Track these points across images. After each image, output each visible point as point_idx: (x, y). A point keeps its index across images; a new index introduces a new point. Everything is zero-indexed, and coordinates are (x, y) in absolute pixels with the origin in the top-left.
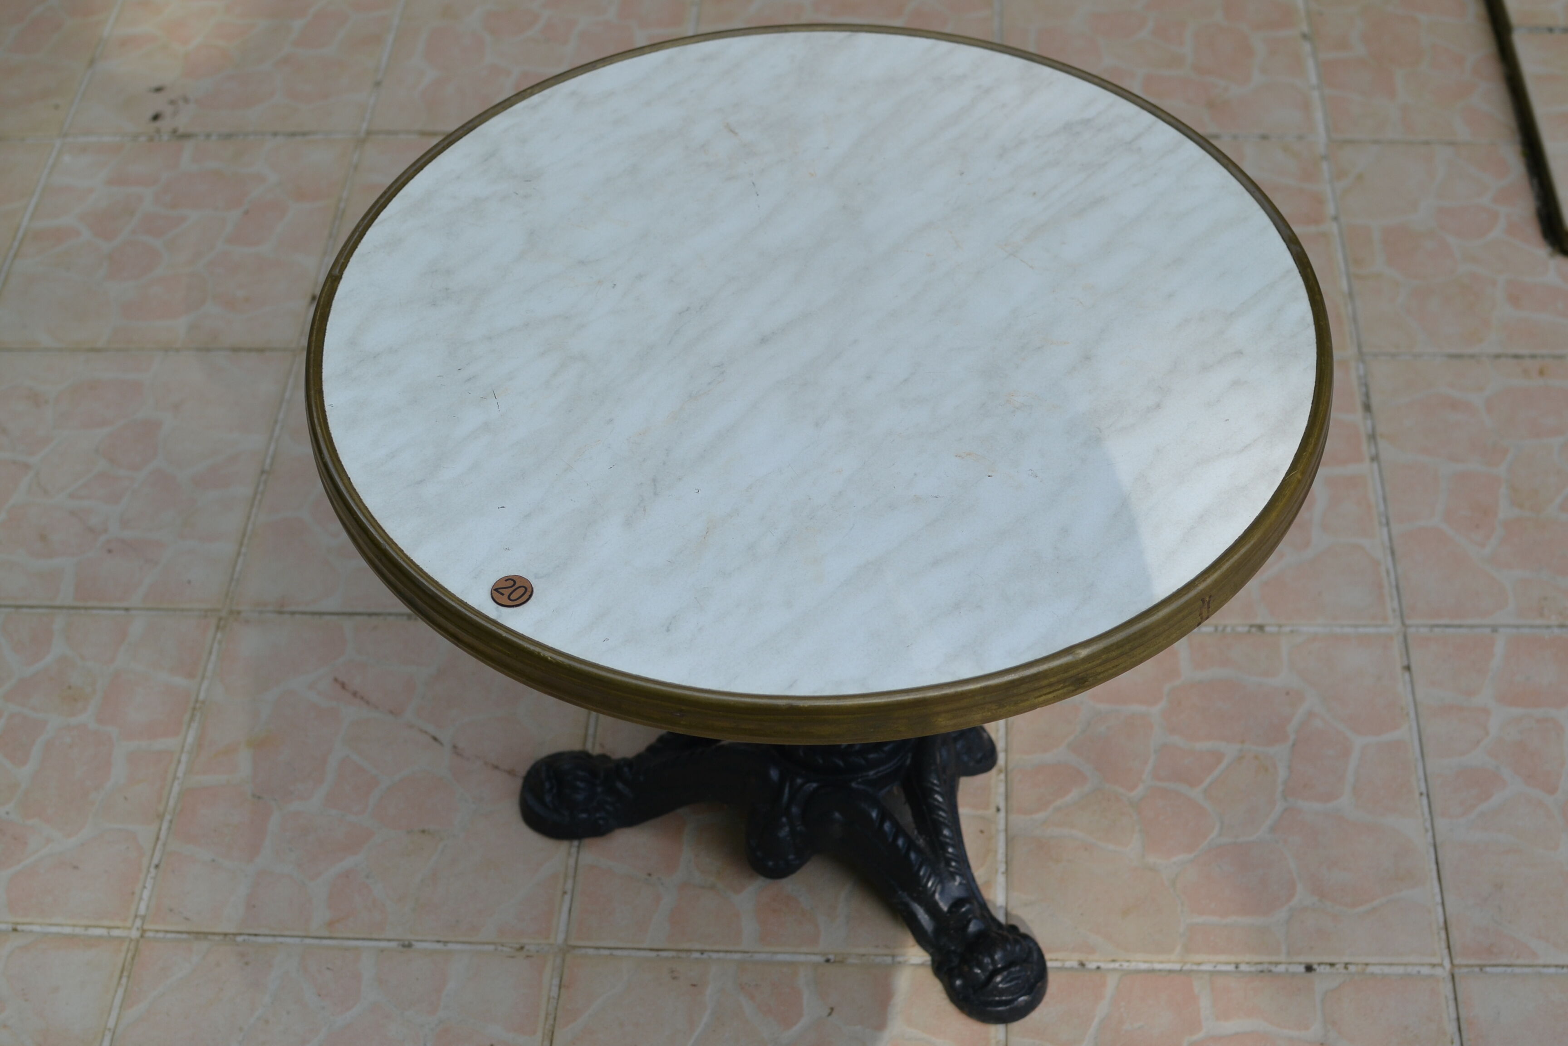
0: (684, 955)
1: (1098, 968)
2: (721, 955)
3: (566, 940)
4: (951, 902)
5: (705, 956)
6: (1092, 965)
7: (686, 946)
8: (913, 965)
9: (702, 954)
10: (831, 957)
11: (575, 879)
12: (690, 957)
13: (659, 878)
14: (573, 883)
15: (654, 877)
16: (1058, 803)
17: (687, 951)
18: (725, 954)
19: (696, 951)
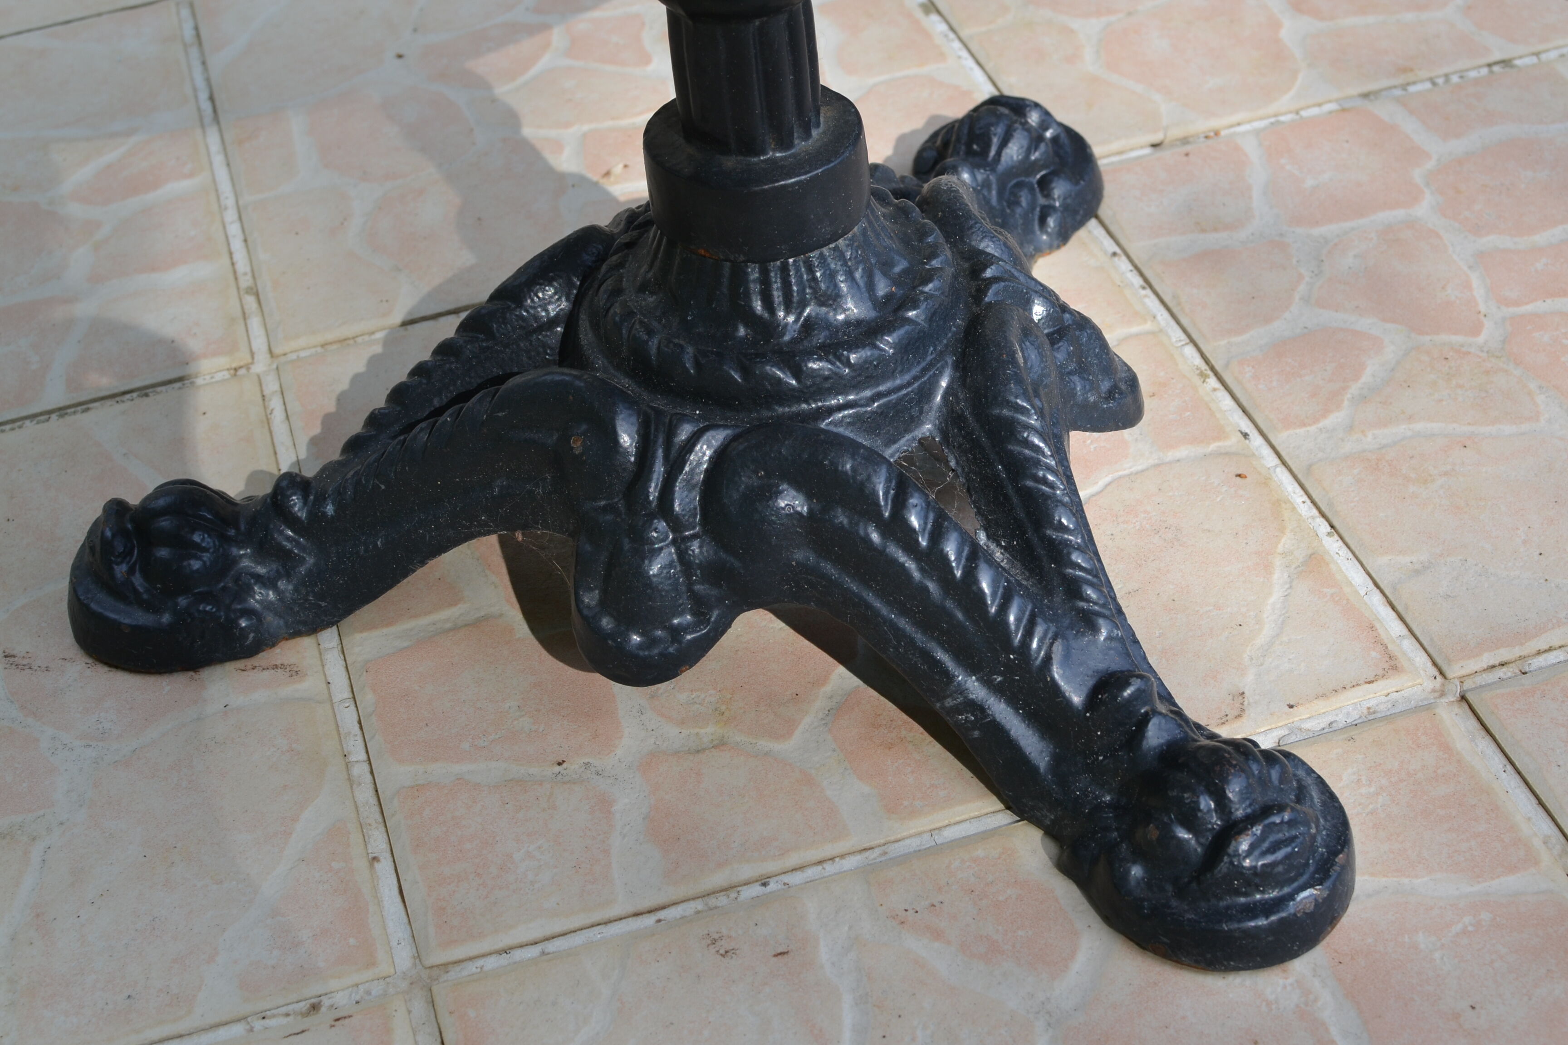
0: (722, 900)
2: (811, 873)
3: (418, 956)
5: (773, 886)
7: (719, 879)
9: (764, 885)
11: (386, 827)
12: (739, 899)
13: (587, 765)
14: (385, 836)
15: (574, 766)
16: (1354, 389)
17: (725, 890)
18: (820, 868)
19: (747, 883)
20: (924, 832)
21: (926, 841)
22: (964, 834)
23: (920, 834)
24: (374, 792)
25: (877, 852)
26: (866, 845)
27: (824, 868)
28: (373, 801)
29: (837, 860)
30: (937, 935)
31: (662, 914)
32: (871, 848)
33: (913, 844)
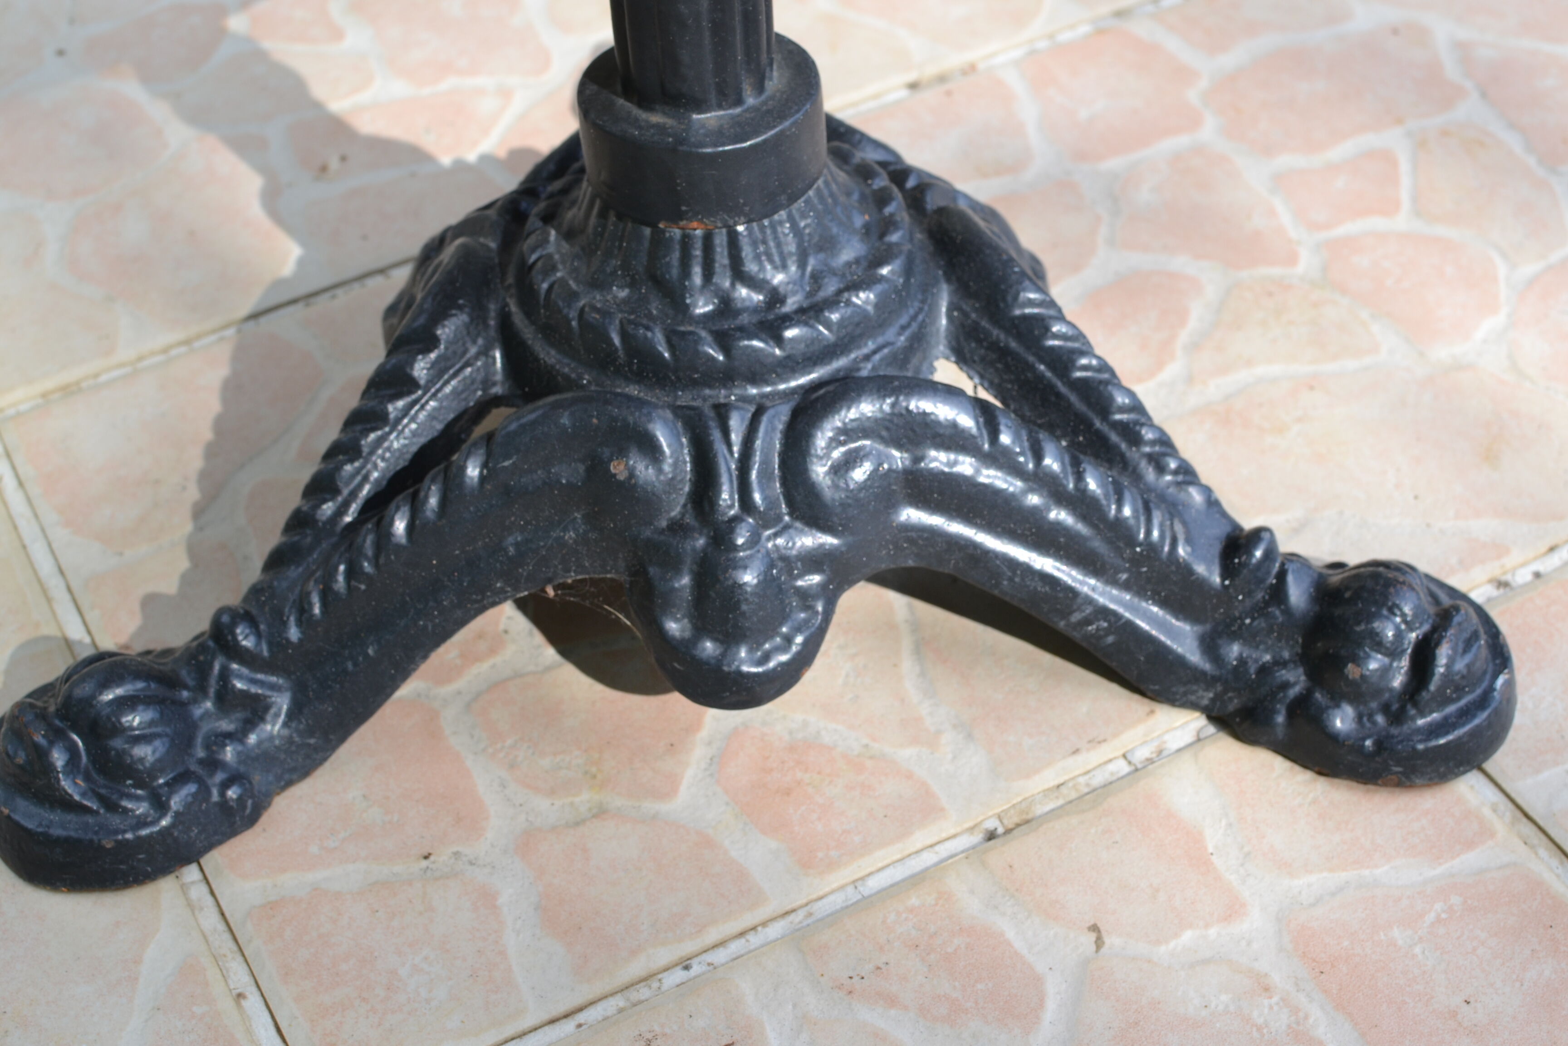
0: (643, 992)
1: (1537, 575)
2: (735, 947)
4: (1216, 549)
5: (696, 969)
6: (1523, 576)
7: (636, 968)
8: (1179, 750)
9: (687, 968)
10: (992, 824)
11: (243, 955)
12: (663, 989)
13: (456, 854)
14: (246, 967)
15: (442, 857)
16: (1184, 336)
17: (645, 979)
18: (742, 941)
19: (666, 969)
20: (846, 885)
21: (852, 896)
22: (890, 882)
23: (842, 888)
24: (220, 916)
25: (801, 914)
26: (789, 908)
27: (748, 941)
28: (221, 927)
29: (759, 929)
30: (891, 1001)
31: (581, 1017)
32: (793, 911)
33: (837, 901)
